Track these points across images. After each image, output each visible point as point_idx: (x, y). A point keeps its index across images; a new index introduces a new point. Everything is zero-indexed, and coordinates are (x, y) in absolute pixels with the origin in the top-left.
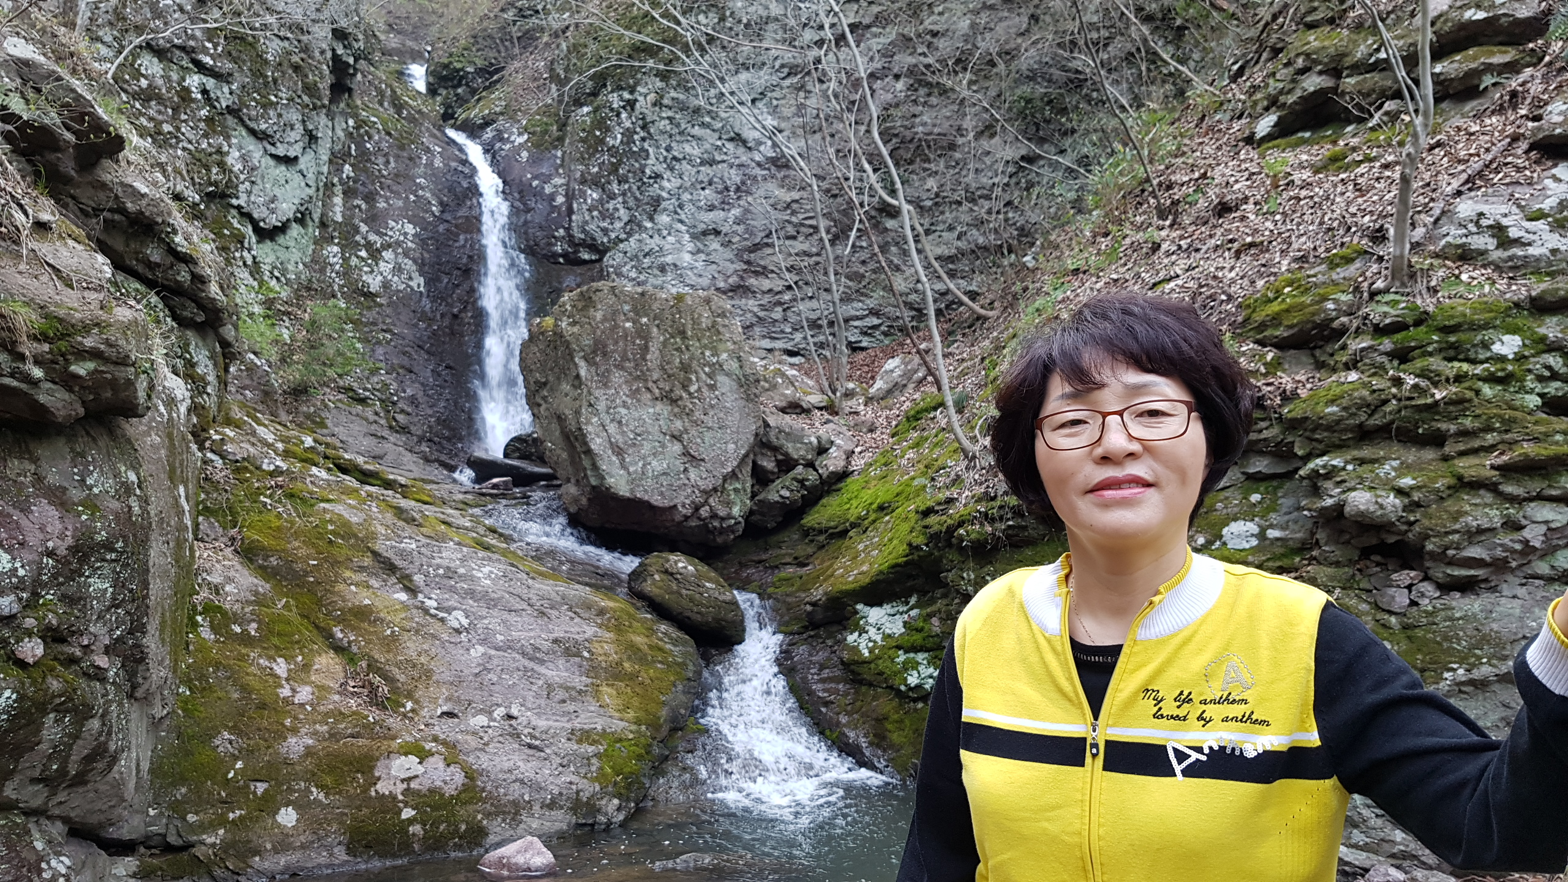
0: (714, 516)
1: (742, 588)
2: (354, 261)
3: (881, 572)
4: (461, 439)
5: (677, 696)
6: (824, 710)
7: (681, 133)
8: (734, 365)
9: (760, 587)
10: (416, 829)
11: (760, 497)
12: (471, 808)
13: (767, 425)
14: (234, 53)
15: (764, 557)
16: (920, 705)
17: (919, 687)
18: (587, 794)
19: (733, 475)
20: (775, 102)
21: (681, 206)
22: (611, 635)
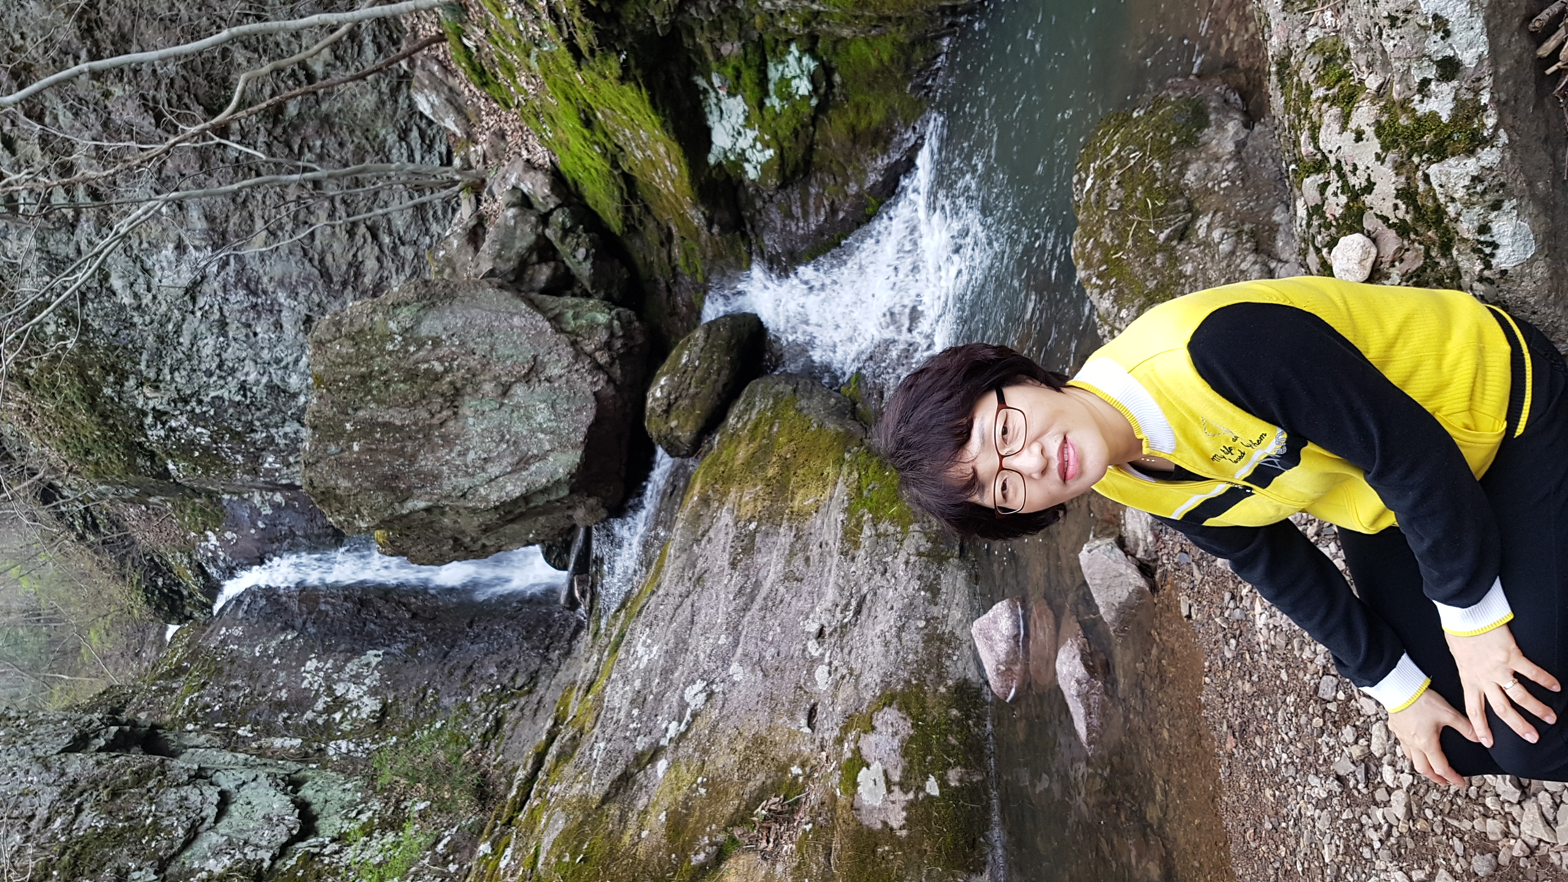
0: (608, 346)
1: (698, 314)
2: (346, 726)
3: (663, 125)
4: (550, 614)
5: (814, 406)
6: (841, 215)
7: (189, 358)
8: (404, 313)
9: (697, 292)
10: (953, 777)
11: (587, 285)
12: (930, 701)
13: (492, 273)
14: (94, 866)
15: (663, 285)
16: (837, 78)
17: (813, 79)
18: (923, 541)
19: (556, 321)
20: (145, 245)
21: (278, 361)
22: (733, 490)
